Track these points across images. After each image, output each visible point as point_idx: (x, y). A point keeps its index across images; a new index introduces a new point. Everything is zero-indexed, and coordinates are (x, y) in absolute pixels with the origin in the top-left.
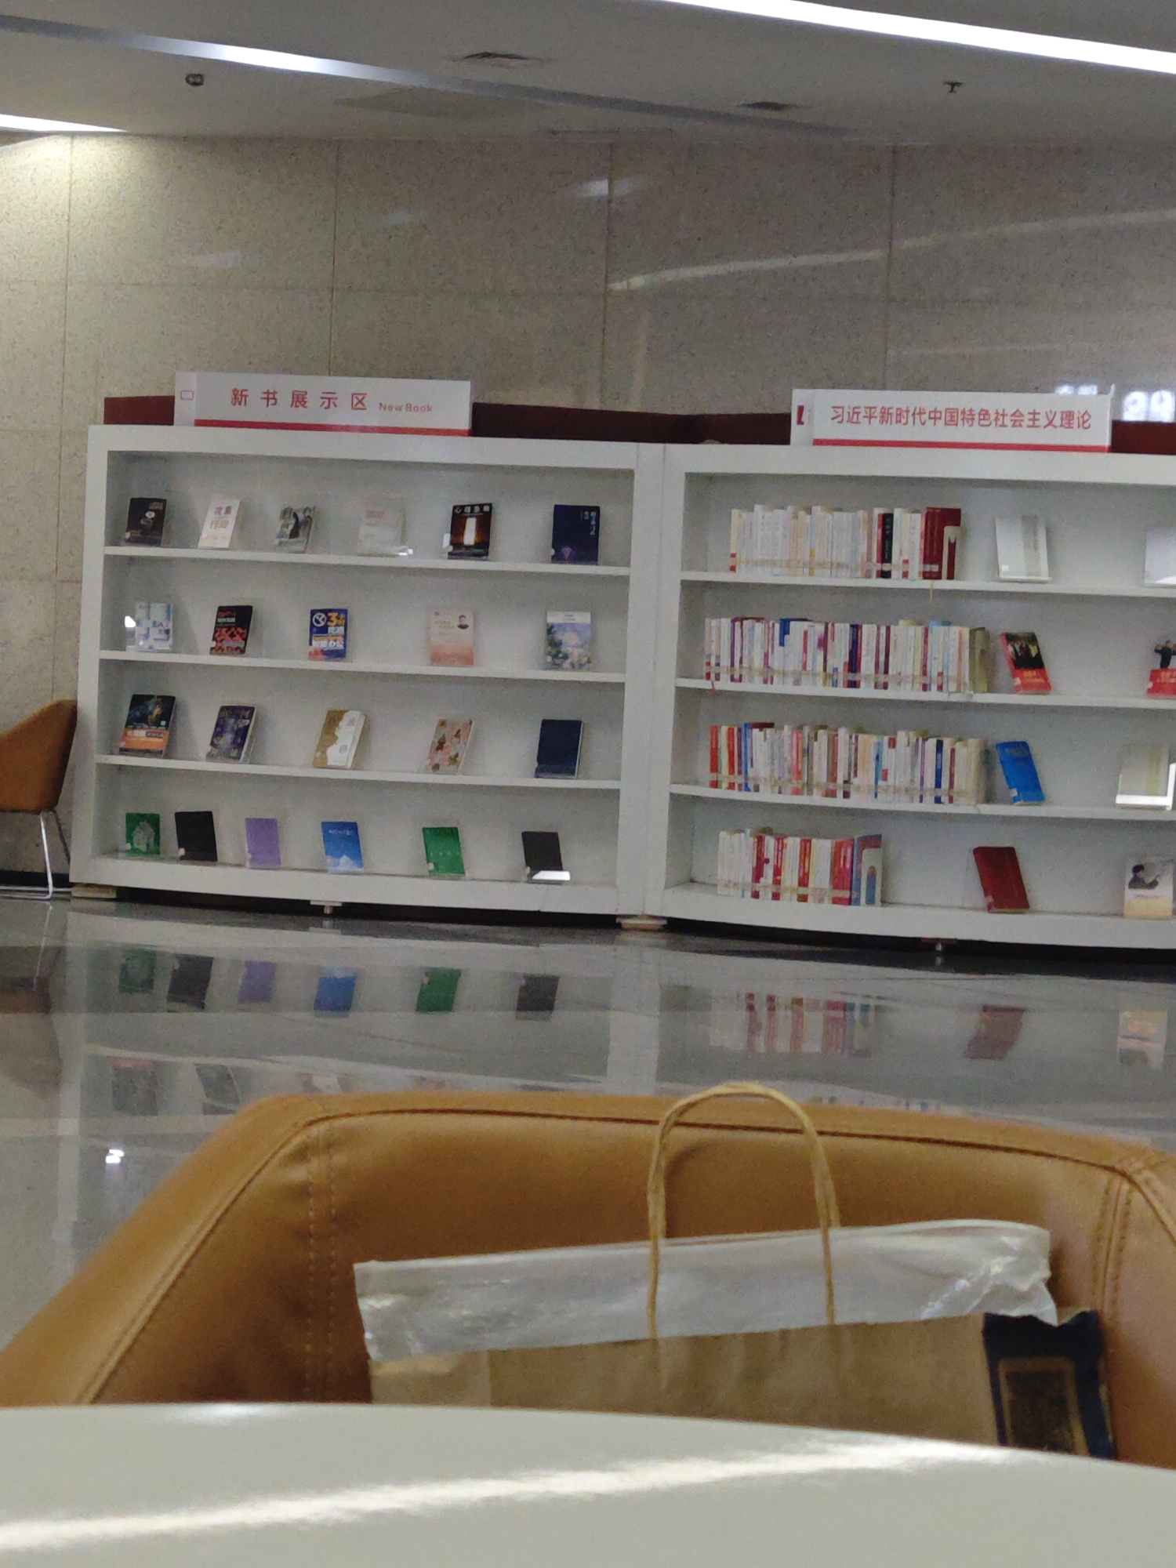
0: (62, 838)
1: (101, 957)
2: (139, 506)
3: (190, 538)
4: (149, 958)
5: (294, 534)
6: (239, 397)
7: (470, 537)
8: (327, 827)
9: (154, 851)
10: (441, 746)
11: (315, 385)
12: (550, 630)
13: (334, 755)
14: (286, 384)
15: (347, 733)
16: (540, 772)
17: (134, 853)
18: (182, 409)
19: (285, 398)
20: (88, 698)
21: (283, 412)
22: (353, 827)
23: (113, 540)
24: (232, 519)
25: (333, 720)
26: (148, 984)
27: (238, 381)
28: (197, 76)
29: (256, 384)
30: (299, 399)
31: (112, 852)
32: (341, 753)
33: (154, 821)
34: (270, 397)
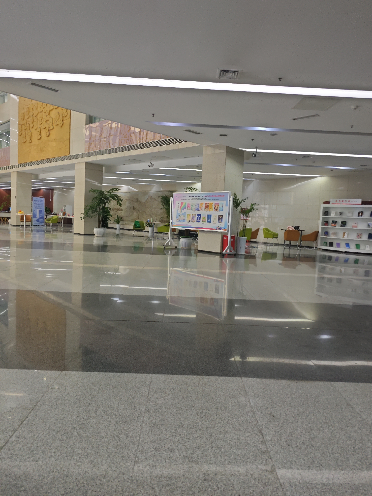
0: (317, 244)
1: (320, 256)
2: (325, 212)
3: (330, 215)
4: (326, 256)
5: (340, 215)
6: (336, 201)
7: (360, 215)
8: (346, 244)
9: (326, 246)
10: (358, 236)
11: (344, 200)
12: (368, 224)
13: (345, 236)
14: (341, 200)
15: (346, 234)
16: (368, 239)
17: (324, 246)
18: (330, 203)
19: (341, 201)
20: (320, 231)
21: (341, 203)
22: (349, 244)
23: (323, 215)
24: (335, 213)
25: (344, 233)
26: (325, 259)
27: (337, 200)
28: (332, 170)
29: (338, 200)
30: (343, 201)
31: (322, 245)
32: (346, 236)
33: (327, 243)
34: (340, 201)
